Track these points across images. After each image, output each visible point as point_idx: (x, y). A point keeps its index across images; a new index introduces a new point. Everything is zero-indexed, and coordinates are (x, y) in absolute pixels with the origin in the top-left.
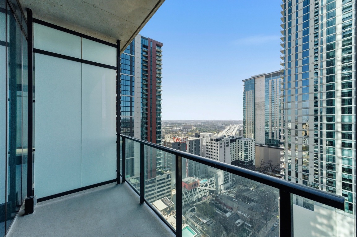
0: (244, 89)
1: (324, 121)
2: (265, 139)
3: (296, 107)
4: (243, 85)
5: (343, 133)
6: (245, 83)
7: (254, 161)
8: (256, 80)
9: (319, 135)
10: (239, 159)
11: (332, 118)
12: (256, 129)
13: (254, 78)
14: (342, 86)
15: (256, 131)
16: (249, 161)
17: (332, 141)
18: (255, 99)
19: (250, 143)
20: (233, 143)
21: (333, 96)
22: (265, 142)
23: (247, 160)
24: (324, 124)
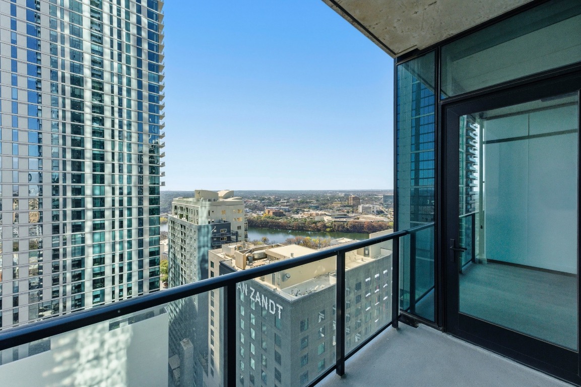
1: (69, 194)
3: (15, 167)
5: (94, 210)
9: (61, 217)
11: (80, 189)
14: (93, 144)
17: (80, 223)
21: (82, 156)
24: (68, 198)
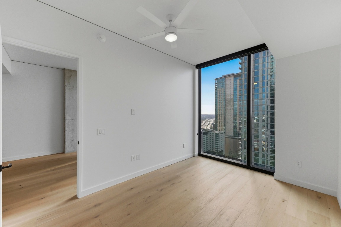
0: (216, 87)
2: (234, 132)
4: (215, 83)
6: (217, 82)
7: (224, 151)
8: (227, 79)
10: (211, 149)
12: (226, 123)
13: (225, 77)
15: (226, 124)
16: (219, 151)
18: (226, 96)
19: (221, 135)
20: (205, 135)
22: (234, 134)
23: (218, 151)
